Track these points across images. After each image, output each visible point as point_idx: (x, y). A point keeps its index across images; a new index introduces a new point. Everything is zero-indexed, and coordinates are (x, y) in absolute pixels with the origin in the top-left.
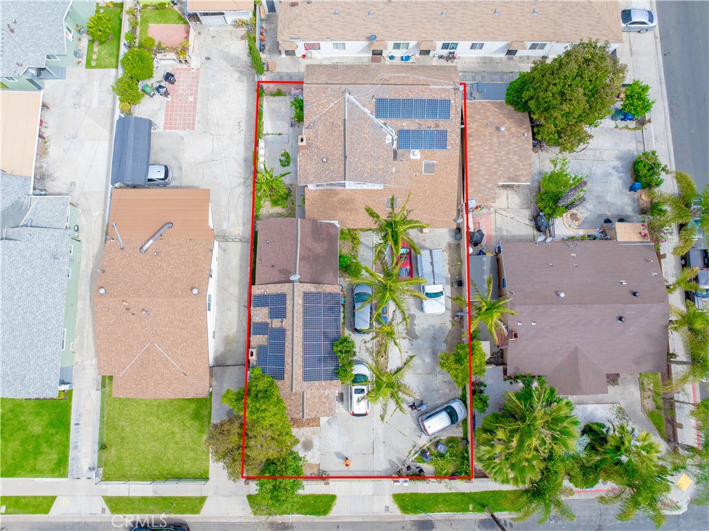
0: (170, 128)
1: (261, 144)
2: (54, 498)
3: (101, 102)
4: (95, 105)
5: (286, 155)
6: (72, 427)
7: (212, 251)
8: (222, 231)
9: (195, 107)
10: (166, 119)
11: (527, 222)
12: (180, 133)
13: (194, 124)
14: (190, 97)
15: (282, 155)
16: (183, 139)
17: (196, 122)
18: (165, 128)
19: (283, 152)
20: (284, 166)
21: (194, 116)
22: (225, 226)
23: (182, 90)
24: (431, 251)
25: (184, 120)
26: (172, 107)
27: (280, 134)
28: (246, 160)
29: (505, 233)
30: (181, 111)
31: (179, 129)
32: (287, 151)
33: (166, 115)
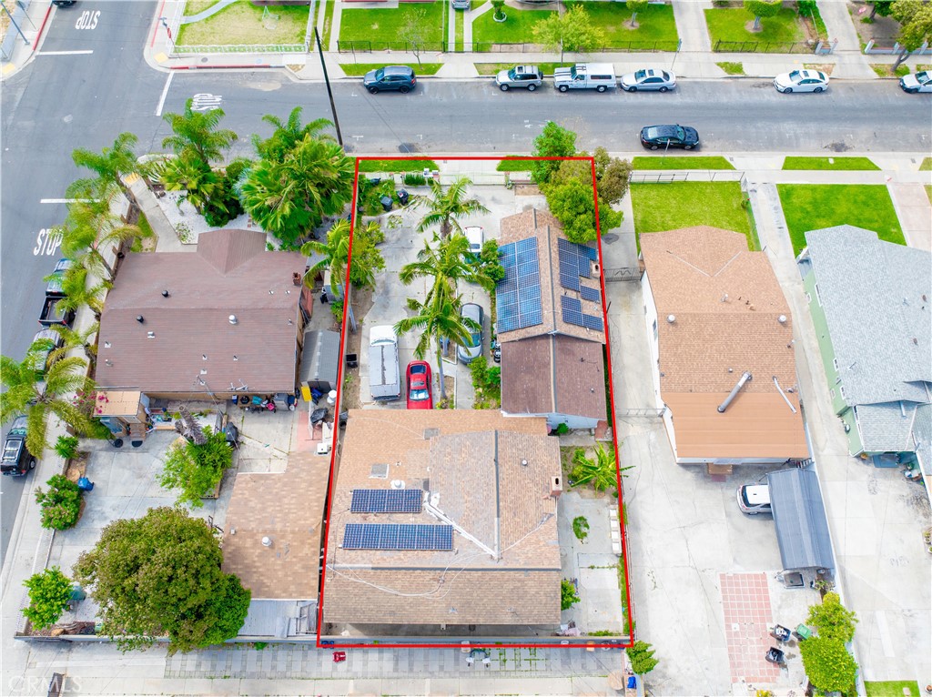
0: (756, 576)
1: (617, 548)
2: (784, 168)
3: (872, 620)
4: (881, 616)
5: (580, 535)
6: (785, 226)
7: (662, 375)
8: (655, 430)
9: (727, 612)
10: (766, 591)
11: (247, 441)
12: (740, 570)
13: (723, 584)
14: (738, 629)
15: (585, 534)
16: (735, 560)
17: (720, 587)
18: (764, 576)
19: (585, 540)
20: (581, 518)
21: (725, 598)
22: (653, 436)
23: (752, 642)
24: (384, 383)
25: (738, 591)
26: (761, 613)
27: (592, 567)
28: (637, 528)
29: (281, 426)
30: (747, 606)
31: (743, 576)
32: (579, 541)
33: (767, 598)
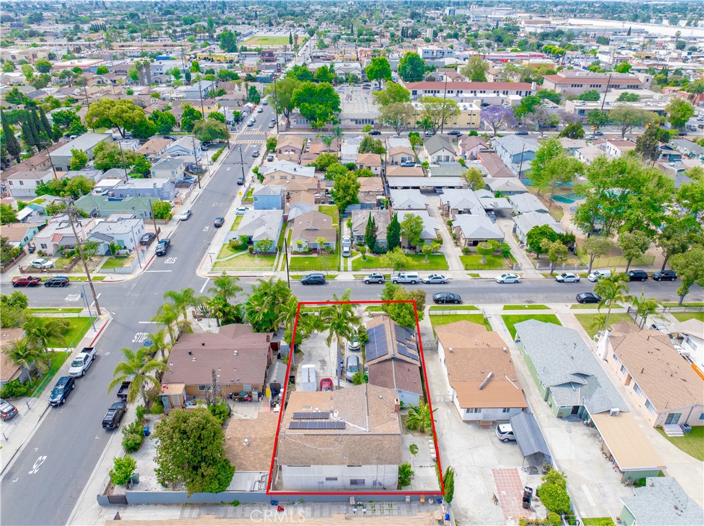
0: (512, 469)
1: (434, 456)
2: (504, 309)
3: (580, 489)
4: (584, 487)
5: (414, 453)
6: (507, 330)
7: (449, 374)
8: (450, 408)
9: (498, 486)
10: (519, 476)
12: (502, 467)
14: (505, 494)
15: (417, 452)
16: (499, 462)
17: (492, 474)
18: (516, 470)
19: (416, 455)
20: (414, 445)
21: (496, 480)
22: (449, 411)
23: (514, 500)
24: (309, 381)
25: (503, 476)
27: (421, 467)
28: (444, 449)
29: (253, 408)
30: (508, 483)
31: (504, 470)
32: (412, 455)
